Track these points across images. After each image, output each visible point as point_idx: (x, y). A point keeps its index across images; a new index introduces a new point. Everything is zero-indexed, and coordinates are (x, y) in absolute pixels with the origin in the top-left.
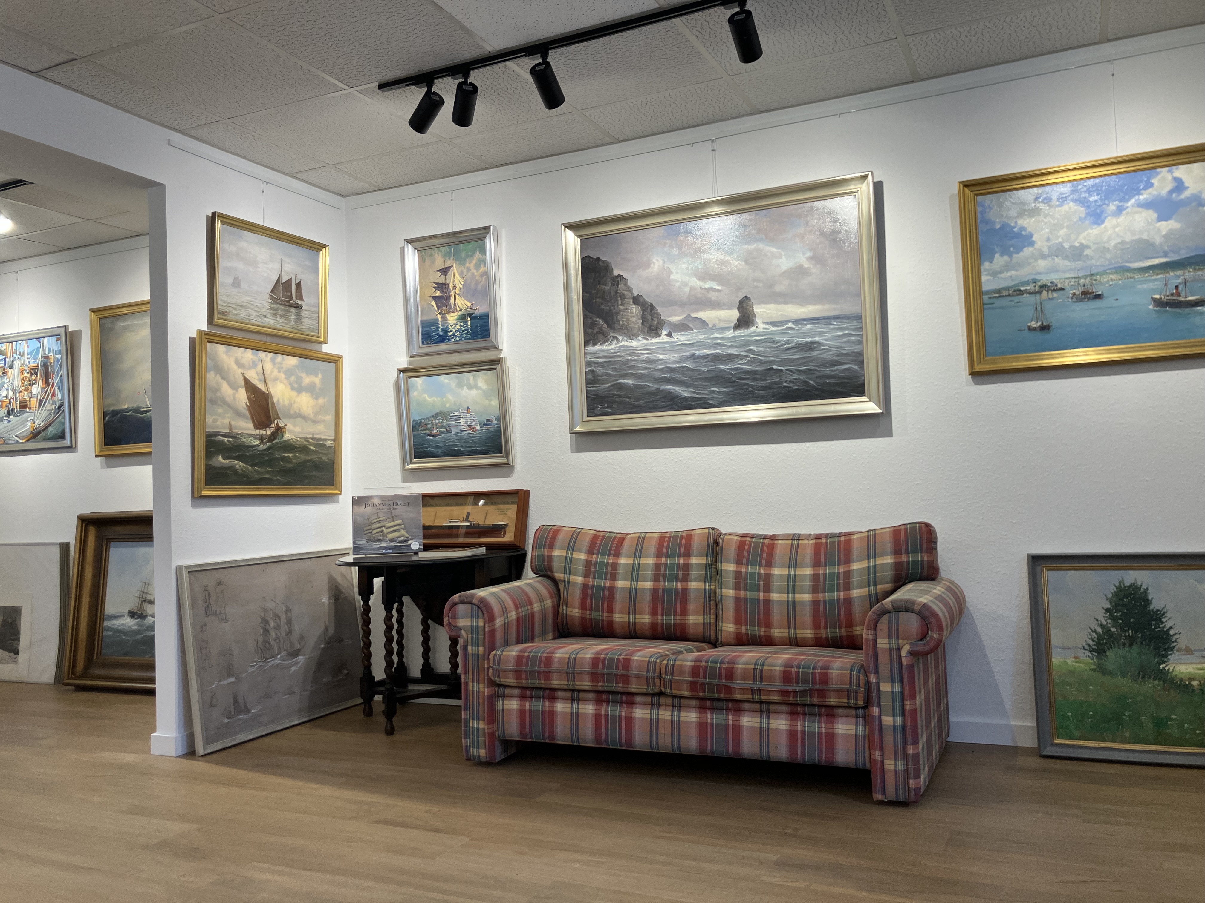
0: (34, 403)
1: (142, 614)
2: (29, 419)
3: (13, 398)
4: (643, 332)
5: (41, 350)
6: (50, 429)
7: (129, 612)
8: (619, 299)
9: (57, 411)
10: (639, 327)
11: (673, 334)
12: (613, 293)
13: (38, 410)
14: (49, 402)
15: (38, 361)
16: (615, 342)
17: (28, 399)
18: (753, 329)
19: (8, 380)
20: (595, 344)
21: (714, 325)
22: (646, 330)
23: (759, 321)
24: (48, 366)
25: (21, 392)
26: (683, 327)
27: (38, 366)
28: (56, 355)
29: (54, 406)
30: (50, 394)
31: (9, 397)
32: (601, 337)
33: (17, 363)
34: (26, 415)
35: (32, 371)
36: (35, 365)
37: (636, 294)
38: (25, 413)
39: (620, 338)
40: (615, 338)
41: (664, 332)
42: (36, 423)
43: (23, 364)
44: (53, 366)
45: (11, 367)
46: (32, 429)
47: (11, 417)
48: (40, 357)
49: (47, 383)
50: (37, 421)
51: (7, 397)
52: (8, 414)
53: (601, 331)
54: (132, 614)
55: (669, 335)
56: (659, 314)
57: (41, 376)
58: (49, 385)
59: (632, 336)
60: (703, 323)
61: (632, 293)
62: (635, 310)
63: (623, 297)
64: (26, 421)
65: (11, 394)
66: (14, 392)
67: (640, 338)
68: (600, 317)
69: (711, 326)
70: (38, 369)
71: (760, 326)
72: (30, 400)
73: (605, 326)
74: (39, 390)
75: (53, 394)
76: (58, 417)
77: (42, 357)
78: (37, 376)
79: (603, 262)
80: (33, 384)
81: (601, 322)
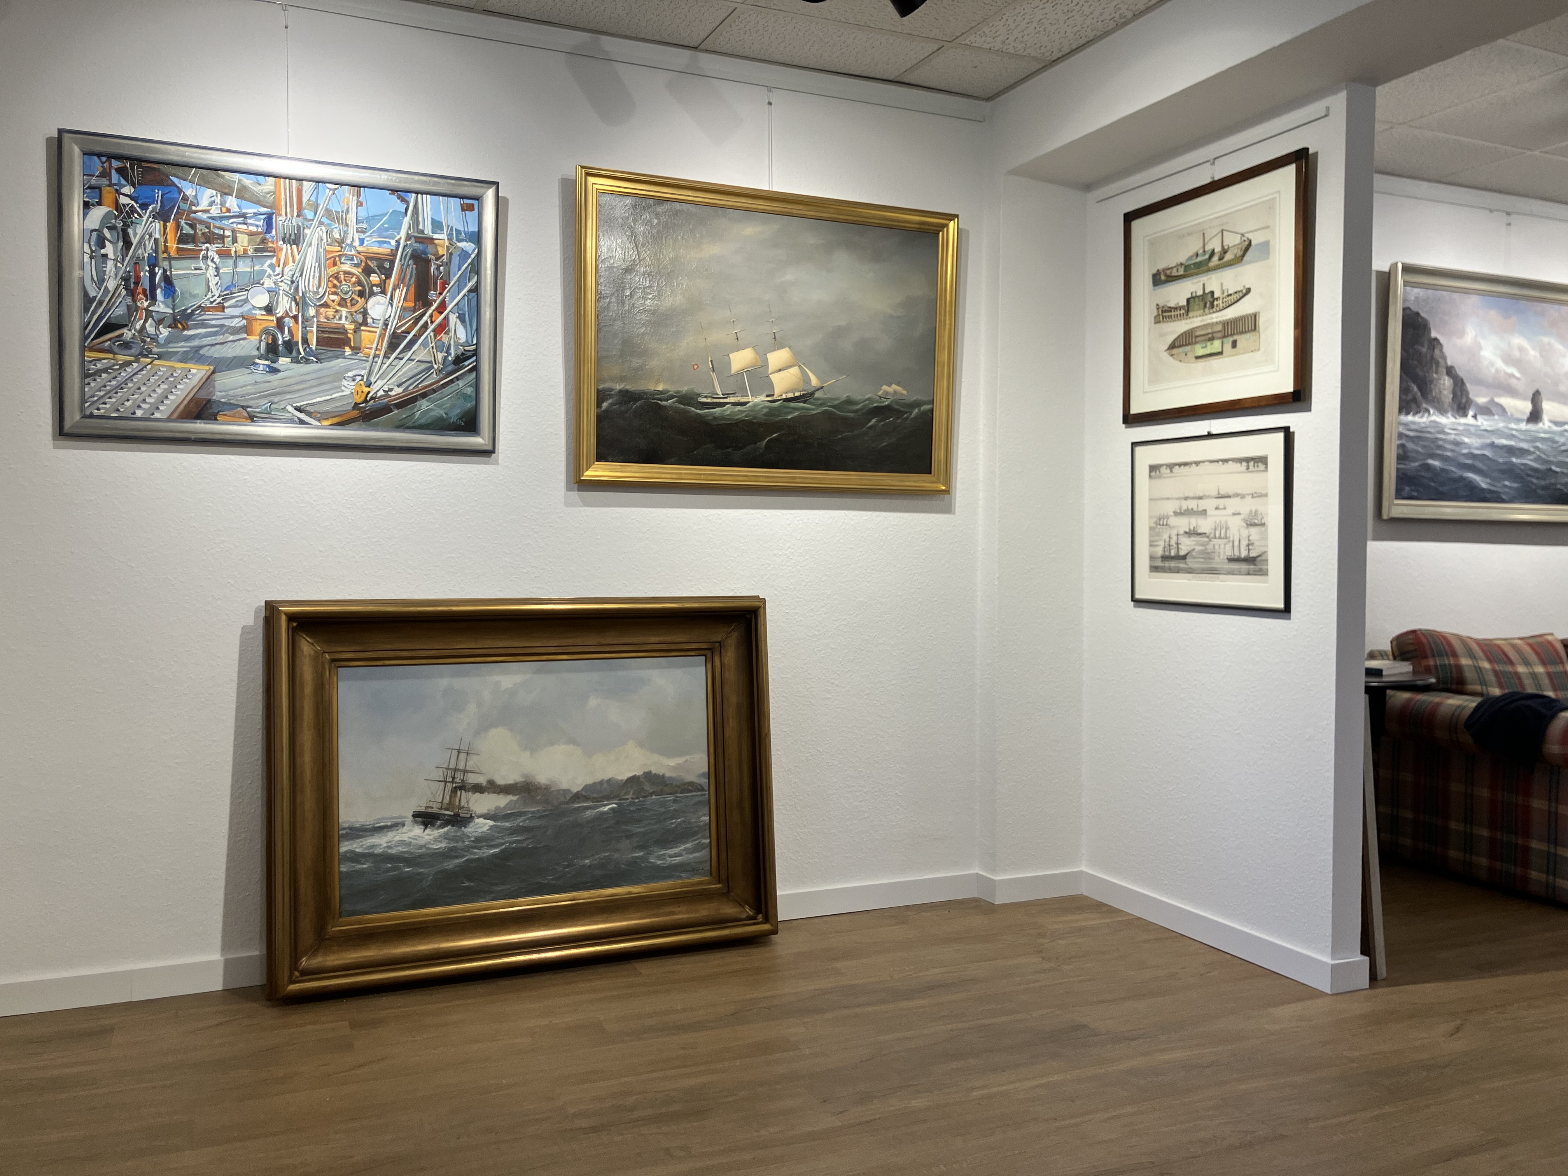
0: (370, 339)
1: (457, 815)
2: (350, 374)
3: (295, 318)
4: (1452, 408)
5: (407, 220)
6: (424, 404)
7: (417, 815)
8: (1434, 366)
9: (451, 368)
10: (1449, 402)
11: (1479, 417)
12: (1429, 357)
13: (386, 357)
14: (424, 345)
15: (393, 243)
16: (1426, 415)
17: (350, 327)
18: (1540, 425)
19: (278, 270)
20: (1407, 413)
21: (1512, 415)
22: (1455, 407)
23: (1545, 417)
24: (428, 262)
25: (326, 305)
26: (1486, 411)
27: (394, 254)
28: (460, 241)
29: (440, 356)
30: (431, 327)
31: (280, 312)
32: (1414, 406)
33: (314, 235)
34: (339, 363)
35: (373, 264)
36: (384, 250)
37: (1449, 363)
38: (337, 357)
39: (1432, 411)
40: (1428, 411)
41: (1471, 413)
42: (374, 389)
43: (341, 242)
44: (448, 264)
45: (295, 239)
46: (359, 399)
47: (283, 361)
48: (403, 234)
49: (421, 298)
50: (380, 383)
51: (269, 309)
52: (272, 351)
53: (1414, 400)
54: (426, 819)
55: (1475, 417)
56: (1467, 393)
57: (401, 280)
58: (428, 304)
59: (1442, 411)
60: (1503, 410)
61: (1446, 362)
62: (1447, 382)
63: (1438, 364)
64: (340, 376)
65: (284, 305)
66: (300, 302)
67: (1449, 415)
68: (1414, 382)
69: (1509, 414)
70: (392, 263)
71: (1545, 424)
72: (356, 331)
73: (1419, 394)
74: (392, 312)
75: (442, 327)
76: (452, 381)
77: (408, 238)
78: (388, 276)
79: (1423, 319)
80: (372, 294)
81: (1415, 388)
